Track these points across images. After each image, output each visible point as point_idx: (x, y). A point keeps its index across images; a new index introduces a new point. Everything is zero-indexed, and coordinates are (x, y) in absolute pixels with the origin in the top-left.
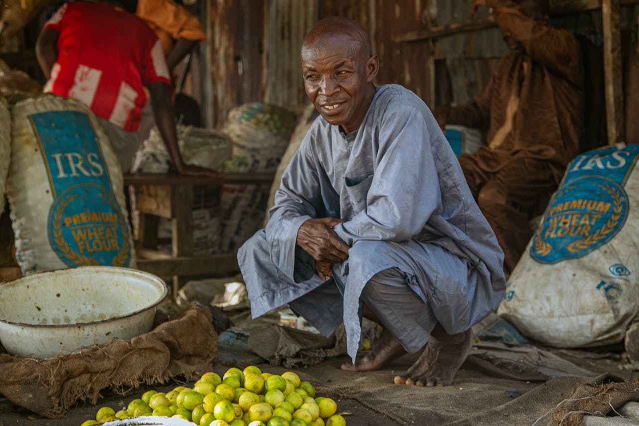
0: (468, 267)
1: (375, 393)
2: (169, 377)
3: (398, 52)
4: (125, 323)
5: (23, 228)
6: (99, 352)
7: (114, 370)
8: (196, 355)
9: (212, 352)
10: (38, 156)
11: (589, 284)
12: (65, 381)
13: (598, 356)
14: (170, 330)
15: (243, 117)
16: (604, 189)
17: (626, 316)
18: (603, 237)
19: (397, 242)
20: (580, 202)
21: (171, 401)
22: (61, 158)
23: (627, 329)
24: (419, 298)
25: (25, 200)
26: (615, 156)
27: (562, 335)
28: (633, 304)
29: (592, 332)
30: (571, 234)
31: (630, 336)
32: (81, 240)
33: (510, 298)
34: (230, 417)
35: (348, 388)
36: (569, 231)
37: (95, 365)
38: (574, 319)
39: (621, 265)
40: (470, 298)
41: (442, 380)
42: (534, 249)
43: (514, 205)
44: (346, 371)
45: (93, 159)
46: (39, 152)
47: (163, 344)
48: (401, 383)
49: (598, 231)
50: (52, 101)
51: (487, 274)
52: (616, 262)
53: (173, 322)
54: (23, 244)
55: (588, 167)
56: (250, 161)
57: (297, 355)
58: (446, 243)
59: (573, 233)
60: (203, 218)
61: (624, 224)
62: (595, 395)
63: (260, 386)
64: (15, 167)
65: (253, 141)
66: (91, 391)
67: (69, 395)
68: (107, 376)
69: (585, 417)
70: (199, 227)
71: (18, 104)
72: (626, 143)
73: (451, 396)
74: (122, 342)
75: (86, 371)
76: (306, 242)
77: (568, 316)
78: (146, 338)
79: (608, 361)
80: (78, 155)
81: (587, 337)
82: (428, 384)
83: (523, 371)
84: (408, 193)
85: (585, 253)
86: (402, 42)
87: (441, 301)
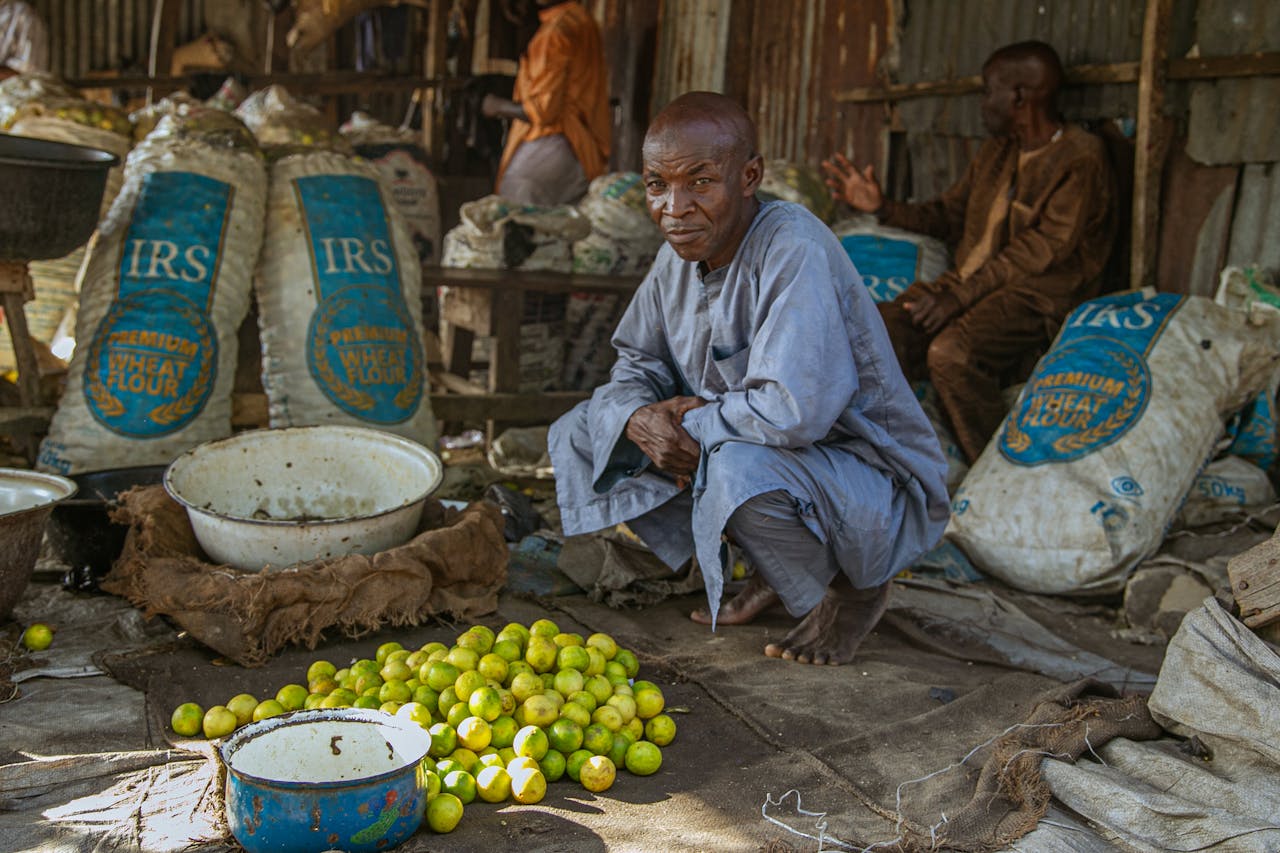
0: (894, 485)
1: (732, 672)
2: (428, 615)
3: (839, 115)
4: (373, 526)
5: (273, 342)
6: (325, 571)
7: (344, 601)
8: (473, 580)
9: (498, 577)
10: (301, 241)
11: (1080, 504)
12: (271, 611)
13: (1083, 610)
14: (435, 545)
15: (609, 193)
16: (1117, 359)
17: (1130, 557)
18: (1109, 433)
19: (791, 450)
20: (1079, 375)
21: (414, 669)
22: (333, 244)
23: (1130, 577)
24: (816, 538)
25: (278, 301)
26: (1138, 309)
27: (1033, 574)
28: (1143, 540)
29: (1077, 576)
30: (1062, 424)
31: (1133, 589)
32: (352, 364)
33: (963, 510)
34: (494, 713)
35: (692, 658)
36: (1059, 420)
37: (318, 592)
38: (1052, 553)
39: (1131, 479)
40: (893, 534)
41: (838, 655)
42: (1004, 439)
43: (981, 366)
44: (696, 622)
45: (380, 249)
46: (302, 234)
47: (423, 566)
48: (775, 656)
49: (1102, 424)
50: (329, 161)
51: (922, 496)
52: (1123, 473)
53: (441, 530)
54: (273, 364)
55: (1096, 322)
56: (614, 257)
57: (629, 588)
58: (860, 449)
59: (1065, 422)
60: (538, 336)
61: (1141, 416)
62: (1065, 721)
63: (549, 661)
64: (269, 253)
65: (621, 228)
66: (309, 629)
67: (275, 633)
68: (333, 609)
69: (1045, 760)
70: (531, 349)
71: (281, 162)
72: (1158, 289)
73: (846, 689)
74: (361, 559)
75: (304, 598)
76: (644, 439)
77: (1044, 548)
78: (397, 554)
79: (1097, 621)
80: (356, 241)
81: (1070, 583)
82: (816, 661)
83: (965, 641)
84: (809, 375)
85: (1078, 454)
86: (846, 103)
87: (849, 541)
